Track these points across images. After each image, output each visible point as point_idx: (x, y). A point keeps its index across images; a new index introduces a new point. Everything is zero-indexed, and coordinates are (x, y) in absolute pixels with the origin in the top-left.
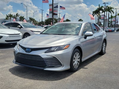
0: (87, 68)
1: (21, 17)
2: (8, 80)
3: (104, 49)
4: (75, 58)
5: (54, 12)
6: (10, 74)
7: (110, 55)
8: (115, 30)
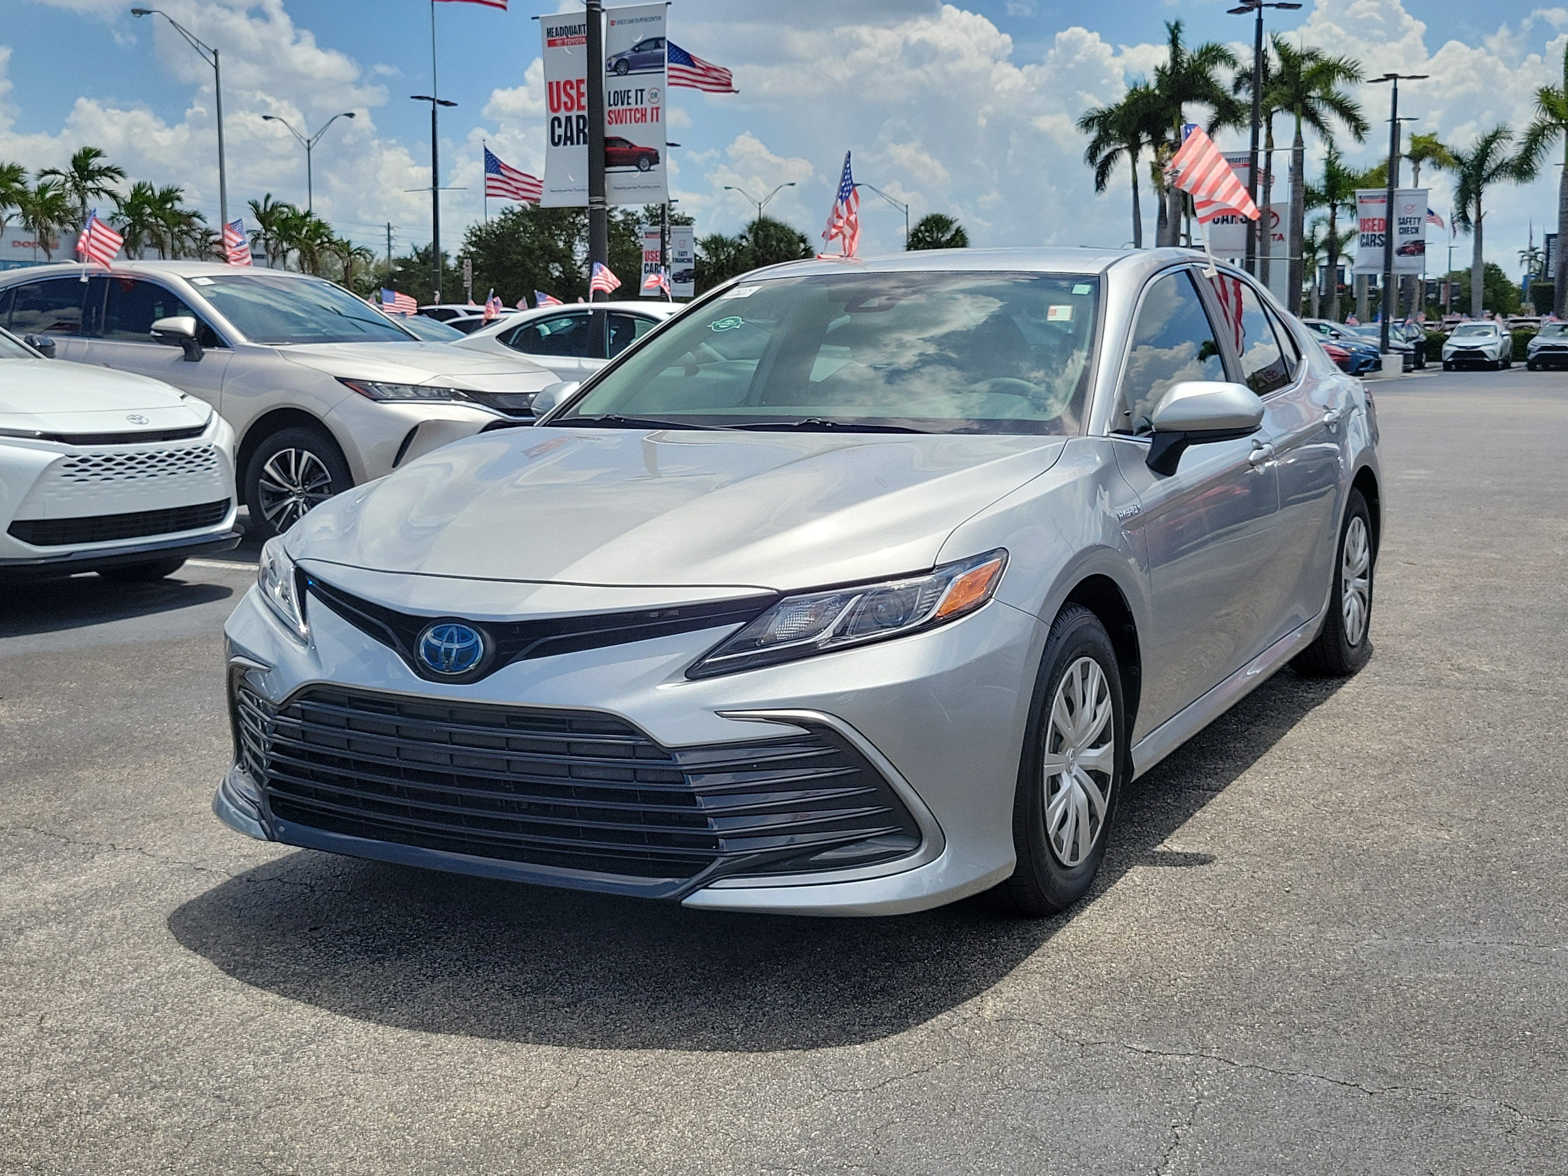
0: (1204, 860)
1: (138, 191)
2: (208, 1063)
3: (1351, 604)
4: (1067, 730)
5: (612, 131)
6: (206, 987)
7: (1438, 682)
8: (1385, 347)
